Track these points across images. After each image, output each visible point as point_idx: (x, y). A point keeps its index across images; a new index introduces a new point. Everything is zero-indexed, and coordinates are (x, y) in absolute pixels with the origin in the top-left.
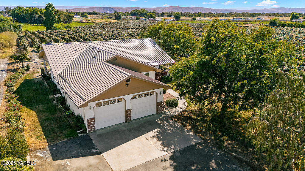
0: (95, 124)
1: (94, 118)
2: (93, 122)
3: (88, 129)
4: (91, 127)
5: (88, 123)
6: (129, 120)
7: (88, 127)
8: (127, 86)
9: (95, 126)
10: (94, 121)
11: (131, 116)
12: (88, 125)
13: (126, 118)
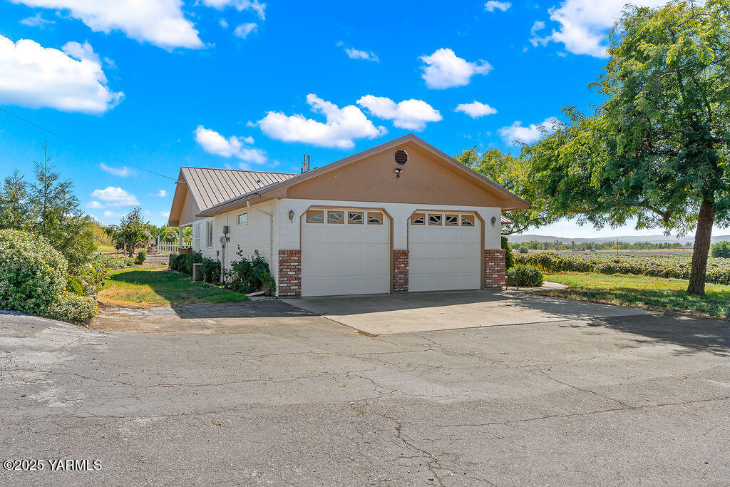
0: (300, 270)
1: (299, 252)
2: (295, 261)
3: (281, 282)
4: (290, 278)
5: (281, 262)
6: (401, 284)
7: (281, 276)
8: (398, 176)
9: (300, 279)
10: (299, 261)
11: (406, 273)
12: (281, 270)
13: (393, 276)
